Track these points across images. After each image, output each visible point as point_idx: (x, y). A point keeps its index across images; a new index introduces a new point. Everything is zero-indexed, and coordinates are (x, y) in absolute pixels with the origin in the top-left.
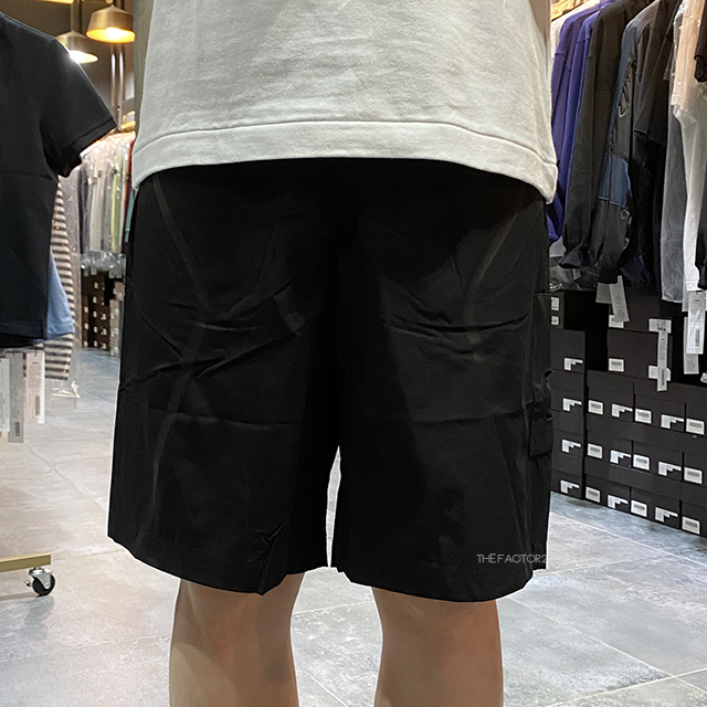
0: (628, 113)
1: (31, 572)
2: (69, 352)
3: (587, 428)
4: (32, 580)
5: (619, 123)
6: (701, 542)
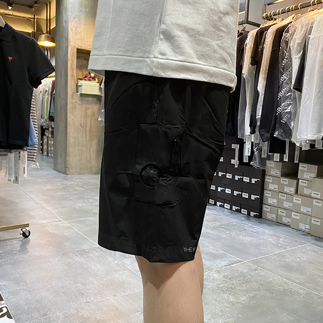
1: (22, 230)
2: (36, 151)
4: (22, 232)
6: (248, 217)
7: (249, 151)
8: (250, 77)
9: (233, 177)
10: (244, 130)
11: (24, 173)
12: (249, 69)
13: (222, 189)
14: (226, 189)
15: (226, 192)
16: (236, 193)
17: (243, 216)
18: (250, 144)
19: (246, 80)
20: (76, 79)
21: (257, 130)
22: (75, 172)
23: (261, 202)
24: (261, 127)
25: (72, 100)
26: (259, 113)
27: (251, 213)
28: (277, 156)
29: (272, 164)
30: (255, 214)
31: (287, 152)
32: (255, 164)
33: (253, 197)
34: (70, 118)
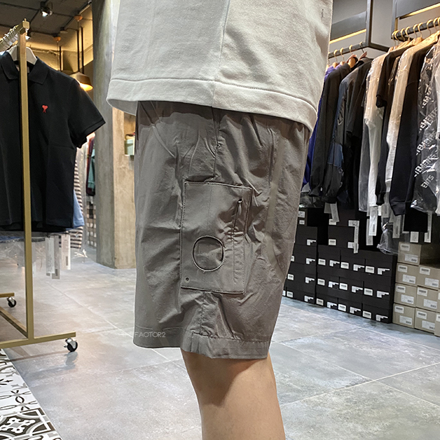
0: (342, 123)
1: (66, 341)
2: (81, 235)
3: (318, 272)
4: (67, 345)
5: (338, 128)
6: (372, 322)
7: (374, 230)
8: (375, 124)
9: (351, 267)
10: (367, 200)
11: (67, 264)
12: (374, 113)
13: (334, 284)
14: (341, 284)
15: (341, 288)
16: (354, 289)
17: (365, 321)
18: (376, 220)
19: (370, 129)
20: (123, 136)
21: (386, 199)
22: (126, 264)
23: (391, 301)
24: (392, 195)
25: (120, 165)
26: (388, 174)
27: (377, 316)
28: (414, 236)
29: (407, 247)
30: (383, 317)
31: (429, 229)
32: (383, 247)
33: (380, 294)
34: (117, 189)
